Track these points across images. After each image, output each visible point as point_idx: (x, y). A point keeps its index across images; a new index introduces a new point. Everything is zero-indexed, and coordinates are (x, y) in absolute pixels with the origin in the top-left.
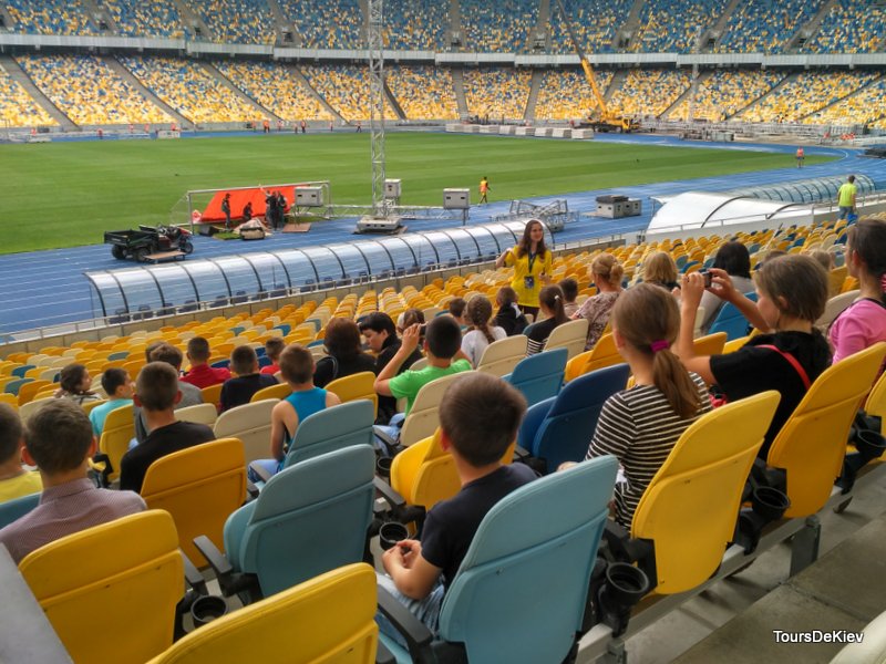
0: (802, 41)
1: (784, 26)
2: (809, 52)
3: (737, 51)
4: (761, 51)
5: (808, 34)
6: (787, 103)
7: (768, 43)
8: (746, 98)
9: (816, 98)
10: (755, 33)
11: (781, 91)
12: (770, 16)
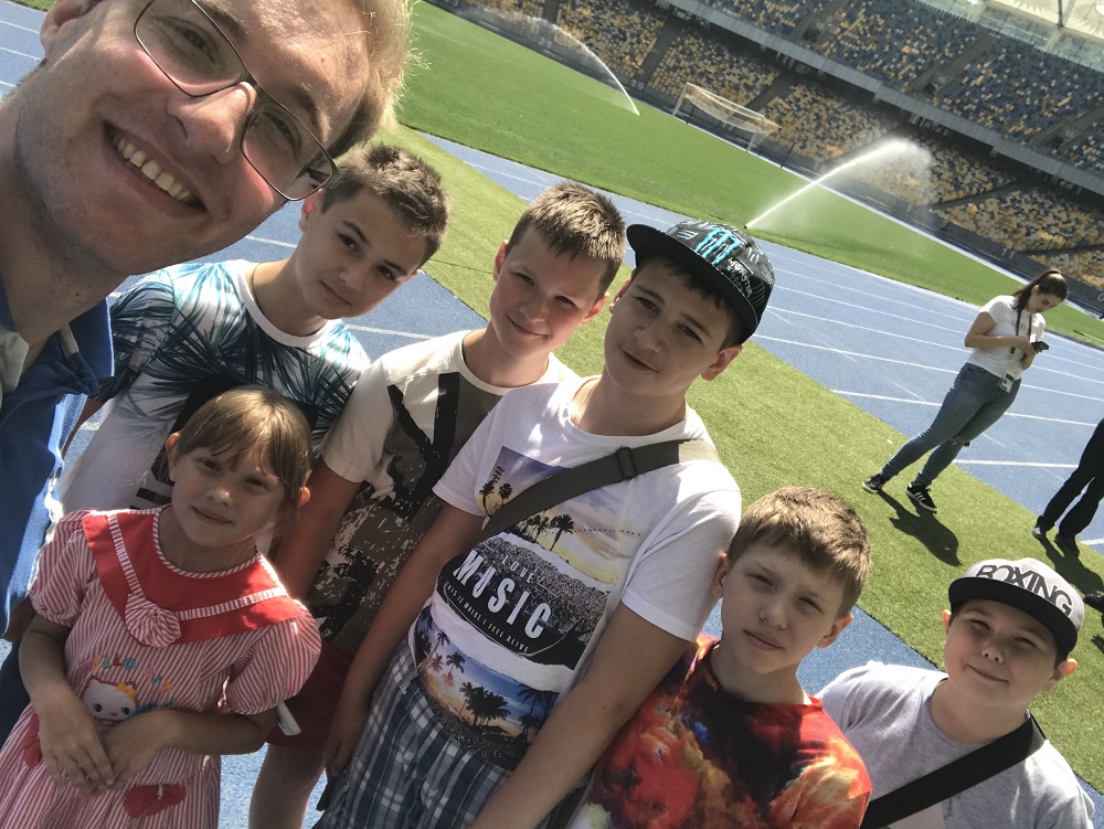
0: (1061, 141)
1: (1039, 108)
2: (1066, 159)
3: (965, 115)
4: (998, 130)
5: (1070, 134)
6: (1015, 220)
7: (1011, 124)
8: (957, 186)
9: (1058, 230)
10: (995, 101)
11: (1008, 199)
12: (1024, 87)
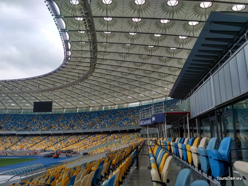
0: (27, 128)
1: (22, 124)
2: (29, 131)
3: (9, 130)
4: (16, 130)
5: (28, 126)
6: (23, 144)
7: (18, 128)
8: (12, 143)
9: (31, 143)
10: (14, 126)
11: (22, 141)
12: (18, 121)
